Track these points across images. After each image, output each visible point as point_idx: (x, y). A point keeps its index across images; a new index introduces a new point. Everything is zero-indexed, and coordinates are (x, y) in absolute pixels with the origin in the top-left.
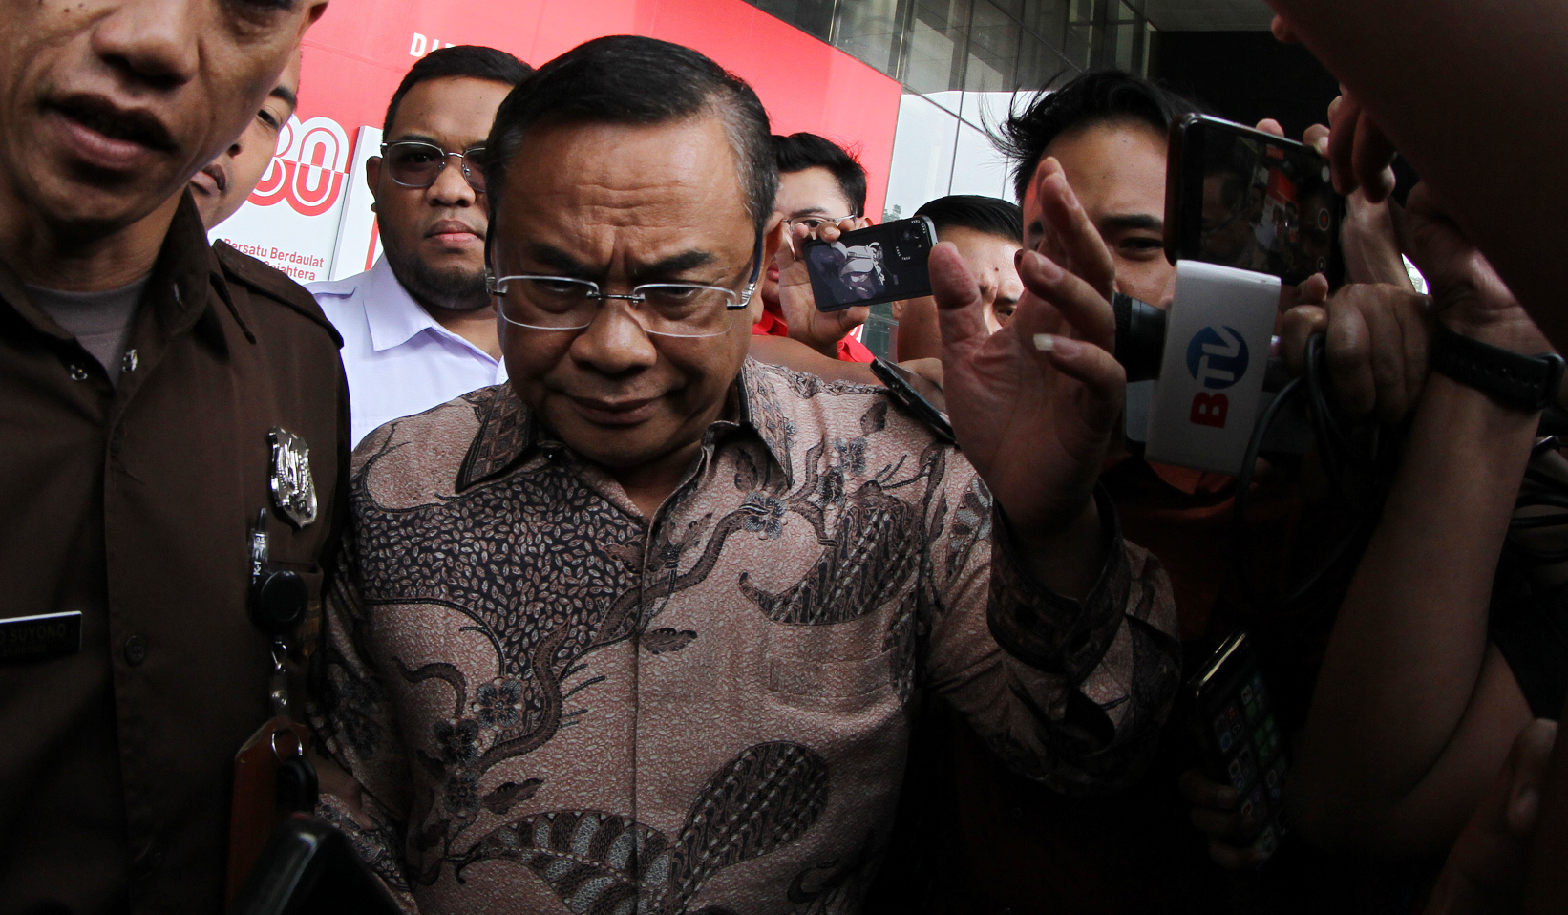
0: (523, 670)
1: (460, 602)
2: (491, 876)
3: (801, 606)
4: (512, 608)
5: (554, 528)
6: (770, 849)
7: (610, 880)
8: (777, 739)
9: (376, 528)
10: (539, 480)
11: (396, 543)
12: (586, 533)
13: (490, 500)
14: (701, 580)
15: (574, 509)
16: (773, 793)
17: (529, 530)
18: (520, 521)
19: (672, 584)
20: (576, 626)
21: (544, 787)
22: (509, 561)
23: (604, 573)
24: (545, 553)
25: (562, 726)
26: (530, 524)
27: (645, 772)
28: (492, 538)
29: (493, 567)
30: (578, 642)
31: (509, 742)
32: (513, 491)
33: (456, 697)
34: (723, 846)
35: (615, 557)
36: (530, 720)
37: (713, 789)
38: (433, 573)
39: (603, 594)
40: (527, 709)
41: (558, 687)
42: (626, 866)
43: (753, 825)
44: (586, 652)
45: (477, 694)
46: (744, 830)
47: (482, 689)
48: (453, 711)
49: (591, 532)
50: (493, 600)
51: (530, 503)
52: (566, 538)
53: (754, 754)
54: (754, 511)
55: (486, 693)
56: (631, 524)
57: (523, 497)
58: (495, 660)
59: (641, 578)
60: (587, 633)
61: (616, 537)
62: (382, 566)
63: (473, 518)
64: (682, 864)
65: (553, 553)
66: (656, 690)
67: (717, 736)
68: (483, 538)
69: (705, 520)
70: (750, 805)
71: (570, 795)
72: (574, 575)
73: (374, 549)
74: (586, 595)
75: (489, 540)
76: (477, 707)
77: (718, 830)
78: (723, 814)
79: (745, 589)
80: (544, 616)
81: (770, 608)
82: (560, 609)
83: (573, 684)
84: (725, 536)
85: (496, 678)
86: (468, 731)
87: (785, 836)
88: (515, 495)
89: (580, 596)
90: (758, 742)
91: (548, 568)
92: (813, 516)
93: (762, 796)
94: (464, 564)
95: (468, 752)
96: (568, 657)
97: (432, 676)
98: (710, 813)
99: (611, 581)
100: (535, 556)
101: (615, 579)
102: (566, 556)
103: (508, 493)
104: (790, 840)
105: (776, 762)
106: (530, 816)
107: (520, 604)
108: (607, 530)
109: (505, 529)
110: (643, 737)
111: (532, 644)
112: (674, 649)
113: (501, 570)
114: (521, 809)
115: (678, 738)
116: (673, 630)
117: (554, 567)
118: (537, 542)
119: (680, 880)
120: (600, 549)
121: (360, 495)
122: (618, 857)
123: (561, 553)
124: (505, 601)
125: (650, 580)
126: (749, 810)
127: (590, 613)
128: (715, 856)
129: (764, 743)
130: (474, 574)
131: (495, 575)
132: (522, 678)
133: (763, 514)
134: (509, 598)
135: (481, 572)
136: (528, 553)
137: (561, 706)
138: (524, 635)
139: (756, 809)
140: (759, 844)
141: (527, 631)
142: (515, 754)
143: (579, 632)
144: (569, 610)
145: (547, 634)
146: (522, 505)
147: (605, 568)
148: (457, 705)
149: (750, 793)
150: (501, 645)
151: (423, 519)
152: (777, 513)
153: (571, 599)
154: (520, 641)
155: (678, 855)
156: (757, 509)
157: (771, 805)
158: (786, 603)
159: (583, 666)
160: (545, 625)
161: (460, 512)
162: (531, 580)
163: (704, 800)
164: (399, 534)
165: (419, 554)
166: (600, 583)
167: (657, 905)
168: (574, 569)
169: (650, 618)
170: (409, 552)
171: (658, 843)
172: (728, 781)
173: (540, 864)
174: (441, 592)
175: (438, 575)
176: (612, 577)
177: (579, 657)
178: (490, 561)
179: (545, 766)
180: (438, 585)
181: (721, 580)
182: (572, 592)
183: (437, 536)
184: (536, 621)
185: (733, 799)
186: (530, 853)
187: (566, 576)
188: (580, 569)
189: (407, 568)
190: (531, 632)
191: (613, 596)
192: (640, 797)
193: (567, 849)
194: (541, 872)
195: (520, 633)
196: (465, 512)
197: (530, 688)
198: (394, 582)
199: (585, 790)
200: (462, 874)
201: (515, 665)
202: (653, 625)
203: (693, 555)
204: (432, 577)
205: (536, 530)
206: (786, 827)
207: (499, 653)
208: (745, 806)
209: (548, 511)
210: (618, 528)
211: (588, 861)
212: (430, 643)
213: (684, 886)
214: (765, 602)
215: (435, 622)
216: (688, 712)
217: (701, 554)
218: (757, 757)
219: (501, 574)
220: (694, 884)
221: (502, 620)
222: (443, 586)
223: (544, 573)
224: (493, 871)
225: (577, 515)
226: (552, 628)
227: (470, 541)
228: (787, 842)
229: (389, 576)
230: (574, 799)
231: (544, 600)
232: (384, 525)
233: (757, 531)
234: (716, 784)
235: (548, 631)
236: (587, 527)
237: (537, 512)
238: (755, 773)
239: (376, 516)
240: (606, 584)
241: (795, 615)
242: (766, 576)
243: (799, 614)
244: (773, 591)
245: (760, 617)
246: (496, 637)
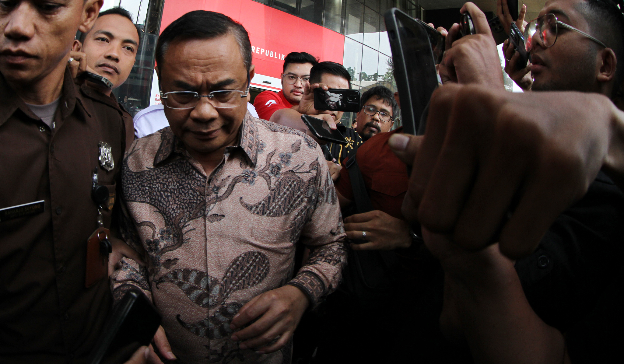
0: (171, 225)
1: (153, 203)
2: (166, 287)
3: (262, 209)
4: (167, 205)
5: (180, 180)
6: (252, 286)
7: (201, 291)
8: (252, 250)
9: (129, 178)
10: (177, 164)
11: (135, 183)
12: (189, 182)
13: (163, 171)
14: (226, 198)
15: (186, 174)
16: (252, 268)
17: (173, 181)
18: (170, 178)
19: (216, 199)
20: (186, 212)
21: (179, 261)
22: (166, 191)
23: (194, 196)
24: (177, 189)
25: (184, 243)
26: (173, 179)
27: (210, 260)
28: (162, 183)
29: (162, 193)
30: (187, 217)
31: (168, 247)
32: (169, 168)
33: (152, 232)
34: (237, 283)
35: (197, 191)
36: (175, 241)
37: (233, 265)
38: (145, 194)
39: (194, 203)
40: (174, 237)
41: (181, 231)
42: (206, 288)
43: (246, 277)
44: (189, 220)
45: (159, 231)
46: (244, 279)
47: (161, 230)
48: (152, 236)
49: (190, 182)
50: (162, 203)
51: (174, 172)
52: (183, 183)
53: (245, 255)
54: (245, 176)
55: (162, 231)
56: (202, 179)
57: (172, 170)
58: (163, 222)
59: (205, 197)
60: (189, 215)
61: (197, 184)
62: (130, 190)
63: (156, 176)
64: (224, 288)
65: (179, 188)
66: (212, 234)
67: (233, 248)
68: (159, 183)
69: (228, 178)
70: (245, 271)
71: (187, 264)
72: (185, 196)
73: (128, 184)
74: (189, 203)
75: (161, 183)
76: (159, 236)
77: (235, 278)
78: (236, 273)
79: (242, 203)
80: (177, 209)
81: (251, 209)
82: (182, 207)
83: (186, 230)
84: (235, 183)
85: (164, 227)
86: (156, 242)
87: (257, 282)
88: (170, 169)
89: (187, 203)
90: (246, 251)
91: (178, 194)
92: (267, 178)
93: (248, 269)
94: (154, 191)
95: (157, 249)
96: (184, 222)
97: (145, 225)
98: (232, 272)
99: (196, 198)
100: (174, 189)
101: (197, 198)
102: (183, 190)
103: (168, 169)
104: (259, 283)
105: (252, 258)
106: (176, 270)
107: (170, 204)
108: (195, 181)
109: (165, 180)
110: (209, 249)
111: (173, 217)
112: (218, 221)
113: (164, 193)
114: (173, 267)
115: (220, 249)
116: (217, 215)
117: (180, 193)
118: (175, 185)
119: (223, 293)
120: (193, 188)
121: (126, 166)
122: (203, 285)
123: (181, 188)
124: (165, 203)
125: (208, 199)
126: (245, 273)
127: (190, 208)
128: (234, 286)
129: (248, 252)
130: (156, 194)
131: (162, 195)
132: (171, 227)
133: (248, 177)
134: (166, 202)
135: (158, 194)
136: (172, 188)
137: (183, 237)
139: (247, 273)
140: (249, 284)
141: (172, 213)
142: (170, 250)
143: (187, 214)
144: (184, 207)
145: (178, 214)
146: (172, 172)
147: (194, 194)
148: (153, 234)
149: (245, 268)
150: (165, 217)
151: (142, 176)
152: (254, 177)
153: (185, 204)
154: (170, 216)
155: (222, 285)
156: (247, 175)
157: (252, 271)
158: (257, 207)
159: (189, 225)
160: (177, 212)
161: (153, 173)
162: (173, 197)
163: (230, 269)
164: (136, 181)
165: (141, 187)
166: (192, 199)
167: (215, 300)
168: (185, 194)
169: (209, 211)
170: (138, 186)
171: (215, 282)
172: (237, 263)
173: (180, 284)
174: (148, 199)
175: (147, 194)
176: (196, 197)
177: (187, 222)
178: (161, 190)
179: (179, 255)
180: (147, 197)
181: (233, 198)
182: (185, 201)
183: (146, 182)
184: (174, 210)
185: (239, 269)
186: (177, 281)
187: (183, 196)
188: (187, 194)
189: (137, 191)
190: (173, 213)
191: (196, 203)
192: (209, 268)
193: (188, 281)
194: (180, 287)
196: (154, 173)
197: (174, 231)
198: (133, 195)
199: (192, 263)
200: (158, 286)
201: (169, 223)
202: (210, 213)
203: (223, 190)
204: (145, 195)
205: (174, 181)
206: (257, 279)
207: (165, 219)
208: (243, 271)
209: (179, 174)
210: (198, 181)
211: (194, 285)
212: (145, 215)
213: (224, 295)
214: (249, 208)
215: (147, 209)
216: (223, 241)
217: (226, 189)
218: (246, 256)
219: (164, 195)
220: (227, 294)
221: (165, 209)
222: (148, 198)
223: (177, 195)
224: (166, 286)
225: (187, 176)
226: (179, 213)
227: (155, 183)
228: (258, 283)
229: (132, 193)
230: (188, 265)
231: (177, 204)
232: (132, 177)
233: (246, 183)
234: (234, 264)
235: (178, 213)
236: (189, 180)
237: (176, 175)
238: (246, 261)
239: (130, 174)
240: (194, 199)
241: (259, 212)
242: (249, 198)
243: (261, 212)
244: (252, 204)
245: (247, 212)
246: (163, 214)
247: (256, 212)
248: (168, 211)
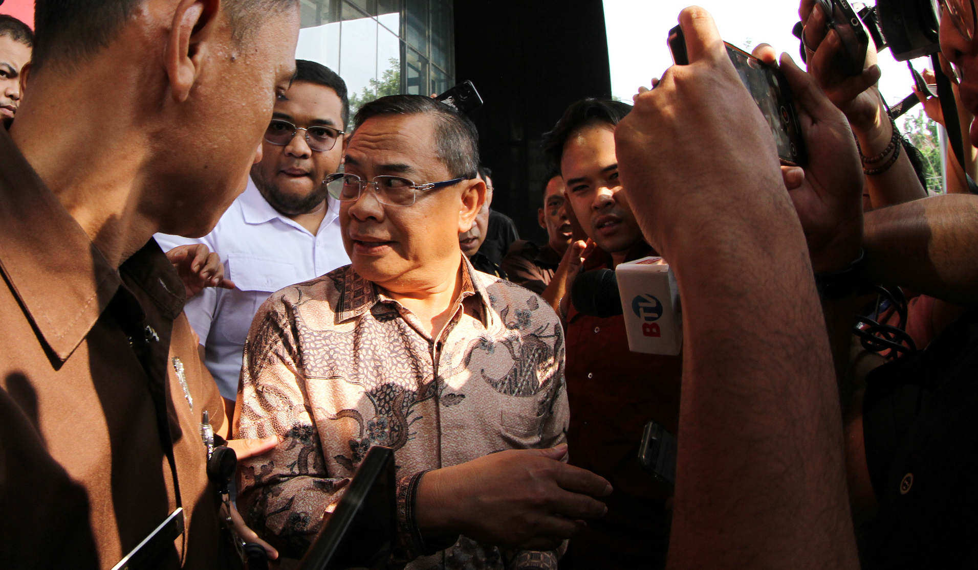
0: (387, 412)
3: (509, 386)
4: (379, 382)
5: (390, 345)
9: (309, 339)
11: (321, 348)
12: (406, 346)
15: (401, 334)
17: (379, 345)
18: (375, 339)
19: (450, 372)
20: (408, 392)
21: (400, 469)
22: (373, 359)
23: (417, 367)
24: (389, 356)
25: (409, 439)
26: (379, 342)
28: (364, 347)
29: (367, 362)
30: (409, 399)
33: (359, 427)
35: (421, 359)
36: (393, 437)
40: (391, 431)
41: (405, 420)
44: (412, 405)
45: (368, 425)
48: (358, 434)
50: (369, 379)
52: (397, 349)
54: (482, 340)
55: (371, 424)
56: (427, 343)
58: (373, 408)
59: (434, 369)
60: (412, 395)
61: (420, 348)
62: (314, 359)
66: (449, 425)
67: (478, 445)
69: (462, 341)
72: (404, 368)
73: (307, 349)
74: (411, 377)
76: (368, 432)
79: (484, 377)
80: (394, 387)
81: (496, 386)
82: (400, 384)
83: (411, 419)
84: (472, 349)
85: (374, 417)
86: (365, 444)
88: (370, 325)
89: (407, 377)
92: (507, 343)
96: (407, 406)
97: (345, 416)
101: (422, 370)
102: (399, 358)
107: (382, 380)
108: (415, 345)
110: (444, 448)
111: (391, 399)
112: (455, 404)
113: (370, 363)
115: (460, 447)
116: (454, 394)
117: (394, 364)
118: (384, 351)
120: (413, 354)
123: (395, 356)
124: (374, 379)
125: (440, 372)
127: (413, 385)
131: (368, 366)
132: (388, 416)
133: (486, 342)
134: (376, 377)
136: (382, 355)
137: (407, 430)
138: (386, 395)
141: (388, 392)
143: (409, 395)
144: (404, 384)
145: (397, 394)
147: (417, 364)
148: (360, 431)
150: (375, 400)
153: (405, 379)
154: (384, 398)
158: (503, 384)
159: (412, 411)
160: (395, 390)
162: (385, 368)
164: (322, 344)
165: (333, 354)
166: (416, 371)
168: (403, 364)
169: (442, 390)
170: (328, 353)
174: (346, 374)
175: (344, 365)
177: (411, 406)
178: (364, 359)
179: (400, 459)
180: (344, 370)
181: (473, 371)
182: (404, 375)
184: (391, 388)
187: (400, 368)
189: (327, 361)
190: (390, 393)
195: (384, 394)
197: (392, 421)
198: (320, 368)
201: (383, 410)
202: (444, 393)
203: (458, 358)
204: (341, 366)
205: (382, 345)
207: (374, 405)
209: (387, 335)
210: (420, 344)
212: (343, 399)
214: (493, 384)
216: (464, 434)
217: (462, 357)
219: (370, 366)
221: (375, 388)
223: (390, 366)
225: (401, 337)
229: (317, 364)
231: (393, 379)
232: (313, 338)
233: (484, 350)
235: (398, 392)
236: (406, 343)
237: (381, 336)
240: (419, 372)
241: (507, 390)
242: (492, 371)
243: (509, 390)
244: (496, 378)
245: (493, 391)
246: (372, 397)
247: (503, 391)
248: (380, 391)
